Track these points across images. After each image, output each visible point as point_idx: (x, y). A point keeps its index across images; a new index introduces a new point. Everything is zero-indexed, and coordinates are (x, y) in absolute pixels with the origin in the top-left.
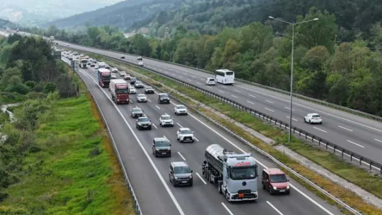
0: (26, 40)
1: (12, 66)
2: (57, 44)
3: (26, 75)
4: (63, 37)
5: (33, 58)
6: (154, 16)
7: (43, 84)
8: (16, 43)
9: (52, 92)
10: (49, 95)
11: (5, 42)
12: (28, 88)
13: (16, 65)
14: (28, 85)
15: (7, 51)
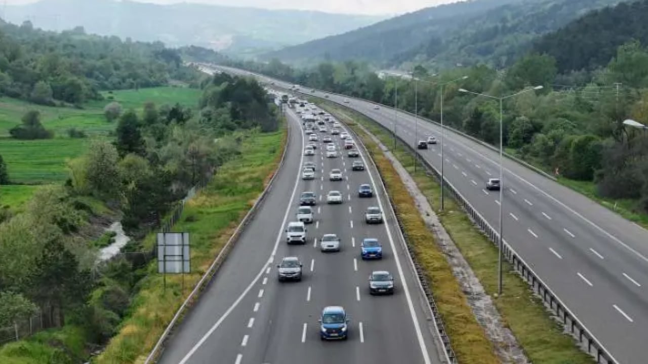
0: (236, 81)
1: (223, 107)
2: (273, 84)
3: (235, 115)
4: (288, 77)
5: (243, 101)
6: (422, 46)
7: (249, 123)
8: (224, 85)
9: (255, 127)
10: (253, 129)
11: (210, 83)
12: (236, 125)
13: (226, 106)
14: (236, 123)
15: (215, 93)
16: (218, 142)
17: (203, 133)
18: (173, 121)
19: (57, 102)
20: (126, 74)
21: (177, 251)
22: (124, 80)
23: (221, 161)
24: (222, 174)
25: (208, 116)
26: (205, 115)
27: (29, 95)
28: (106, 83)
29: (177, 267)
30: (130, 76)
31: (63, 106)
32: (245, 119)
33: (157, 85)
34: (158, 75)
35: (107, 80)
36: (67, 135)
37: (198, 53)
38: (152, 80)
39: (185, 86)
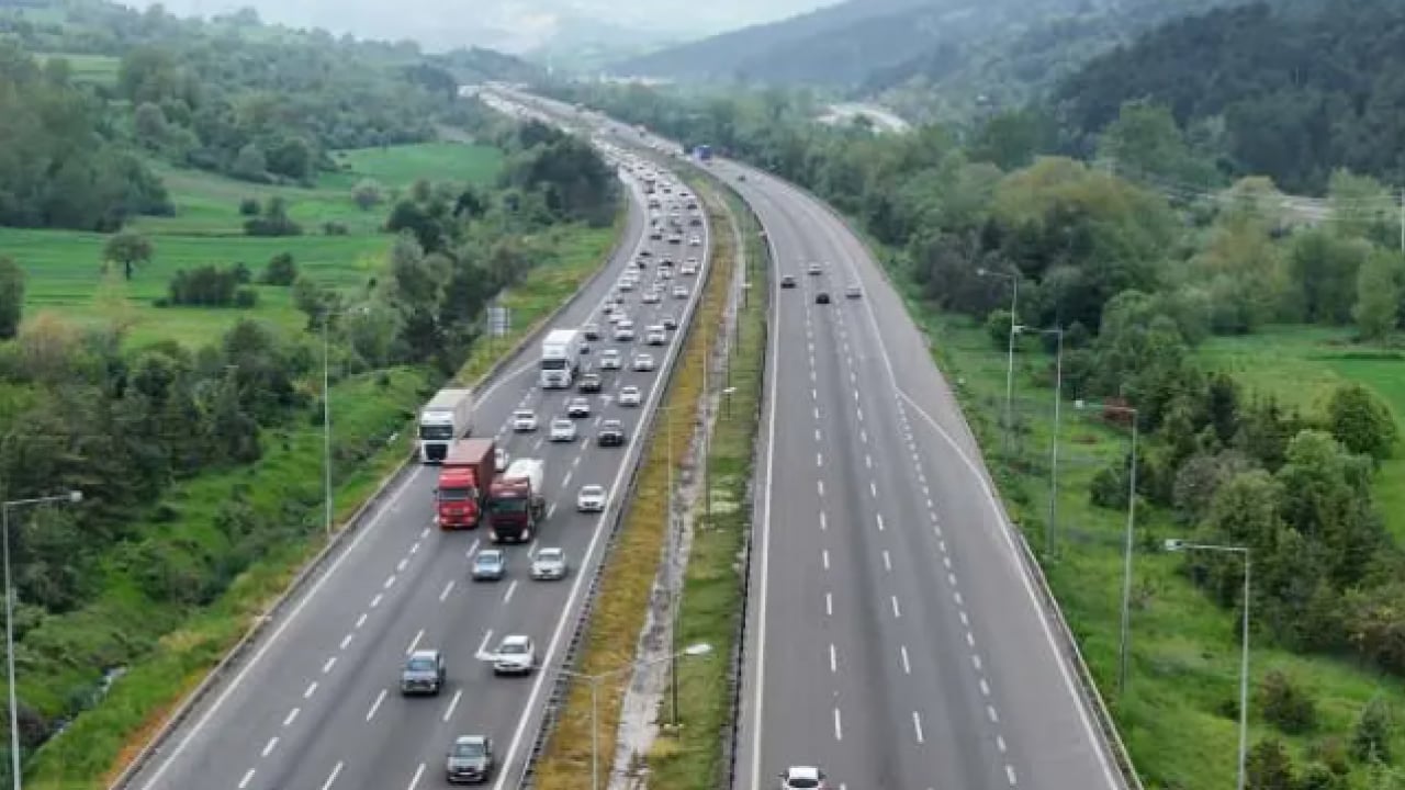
1: (535, 189)
5: (567, 179)
8: (538, 150)
9: (581, 220)
10: (578, 224)
11: (513, 141)
12: (554, 217)
13: (540, 188)
14: (555, 214)
15: (523, 166)
16: (529, 241)
17: (508, 229)
18: (465, 212)
19: (273, 177)
20: (361, 119)
21: (502, 319)
22: (360, 129)
23: (532, 264)
24: (534, 277)
25: (514, 203)
26: (508, 200)
27: (229, 167)
28: (331, 137)
29: (501, 331)
30: (370, 124)
31: (281, 183)
32: (568, 209)
33: (419, 139)
34: (419, 121)
35: (330, 131)
36: (320, 231)
37: (489, 64)
38: (411, 130)
39: (468, 140)
